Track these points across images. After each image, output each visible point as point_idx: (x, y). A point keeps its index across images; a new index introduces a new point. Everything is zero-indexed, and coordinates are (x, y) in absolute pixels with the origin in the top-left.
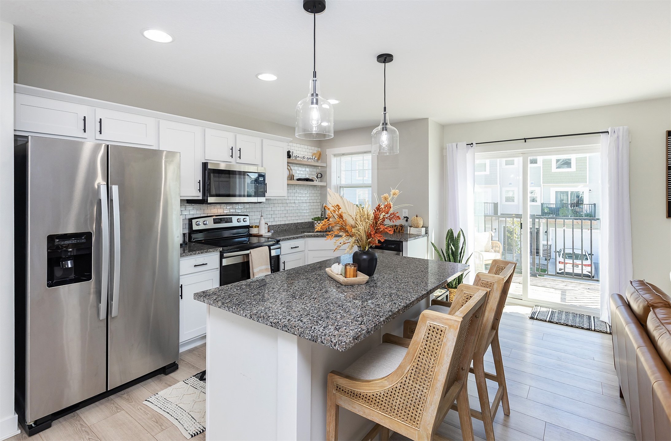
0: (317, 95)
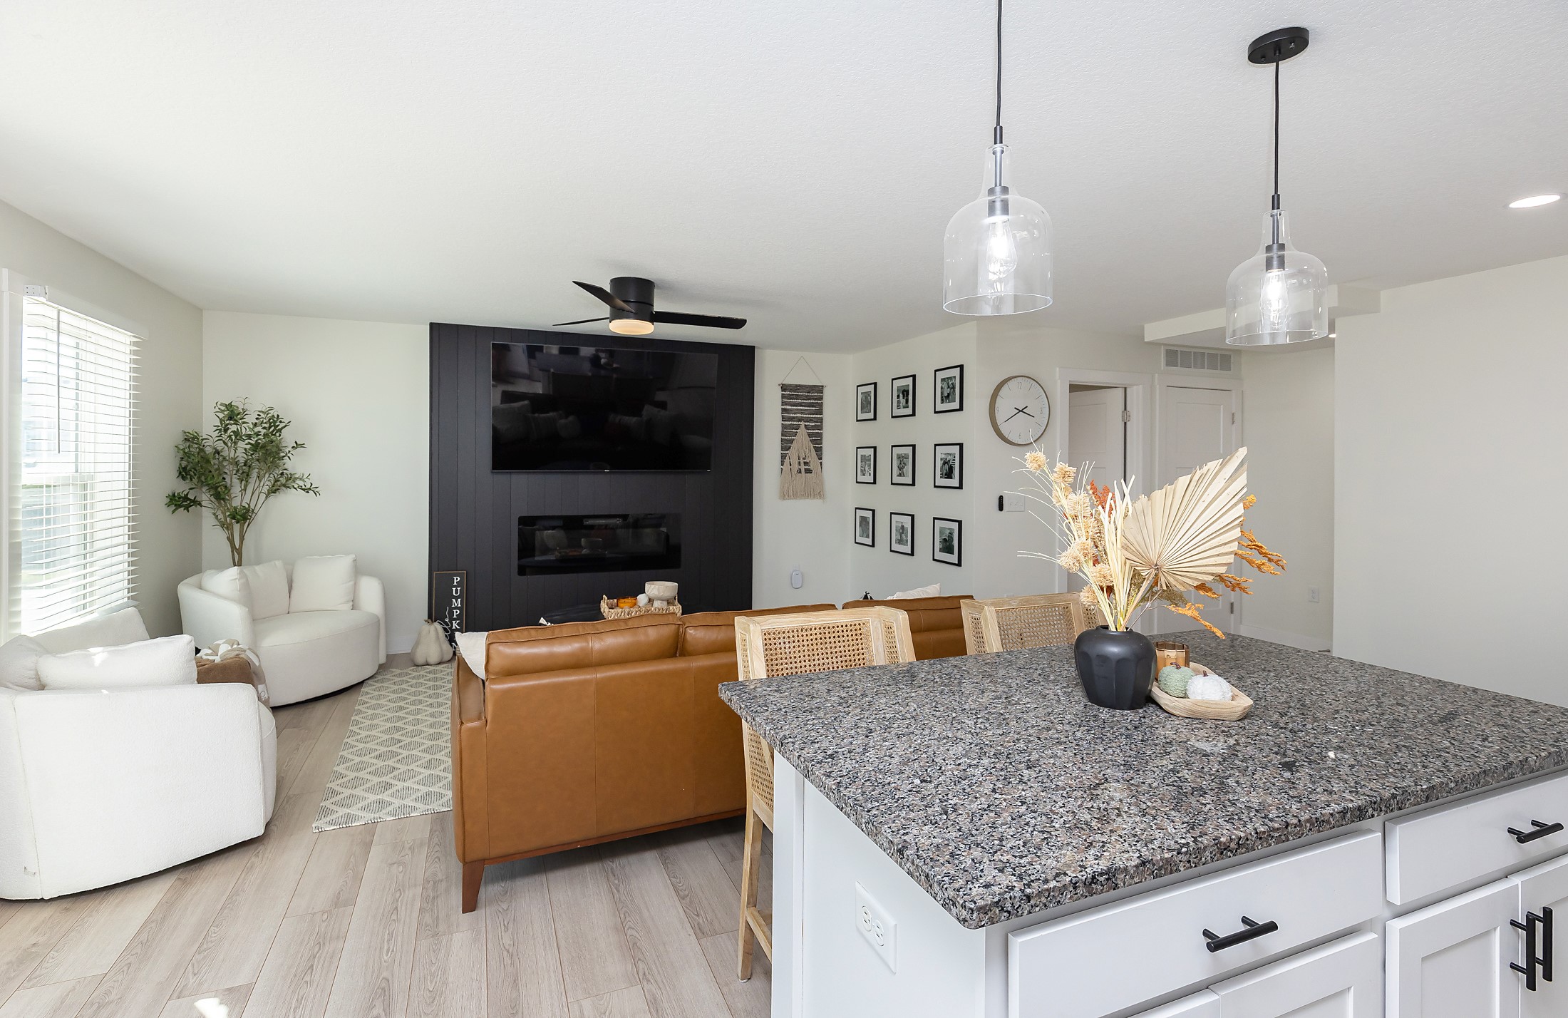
0: (1282, 247)
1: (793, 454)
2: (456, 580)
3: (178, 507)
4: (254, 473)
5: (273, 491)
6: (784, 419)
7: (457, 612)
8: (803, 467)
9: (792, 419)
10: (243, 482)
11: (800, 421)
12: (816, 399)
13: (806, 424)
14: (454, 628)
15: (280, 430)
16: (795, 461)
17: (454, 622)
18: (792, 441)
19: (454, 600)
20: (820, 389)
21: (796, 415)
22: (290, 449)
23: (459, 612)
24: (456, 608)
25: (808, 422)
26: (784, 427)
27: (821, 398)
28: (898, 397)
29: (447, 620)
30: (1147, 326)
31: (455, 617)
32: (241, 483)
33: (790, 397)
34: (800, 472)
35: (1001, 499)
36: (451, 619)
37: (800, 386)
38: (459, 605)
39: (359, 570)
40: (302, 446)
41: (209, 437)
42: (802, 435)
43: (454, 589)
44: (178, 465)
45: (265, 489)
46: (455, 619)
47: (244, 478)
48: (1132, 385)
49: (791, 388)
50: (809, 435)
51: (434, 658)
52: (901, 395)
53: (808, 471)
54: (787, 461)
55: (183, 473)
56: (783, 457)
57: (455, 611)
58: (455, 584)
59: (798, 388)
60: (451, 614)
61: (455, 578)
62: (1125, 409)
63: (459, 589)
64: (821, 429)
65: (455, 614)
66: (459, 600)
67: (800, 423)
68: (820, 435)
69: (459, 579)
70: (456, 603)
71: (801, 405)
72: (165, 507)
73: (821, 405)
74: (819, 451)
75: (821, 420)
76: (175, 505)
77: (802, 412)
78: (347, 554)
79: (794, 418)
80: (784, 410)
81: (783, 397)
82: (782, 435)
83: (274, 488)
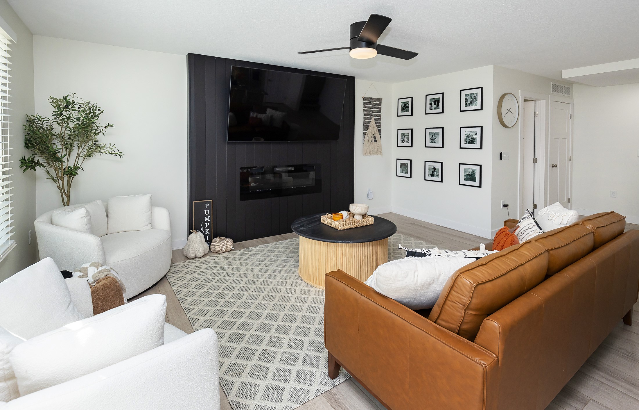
1: (369, 132)
2: (207, 205)
3: (28, 167)
4: (76, 143)
5: (89, 155)
6: (365, 115)
7: (207, 224)
8: (373, 139)
9: (368, 115)
10: (68, 150)
11: (371, 116)
12: (378, 105)
13: (375, 117)
14: (206, 233)
15: (98, 116)
16: (370, 136)
17: (206, 230)
18: (368, 126)
19: (206, 217)
20: (380, 100)
21: (370, 113)
22: (103, 128)
23: (209, 224)
24: (207, 222)
25: (375, 116)
26: (365, 119)
27: (381, 105)
28: (431, 104)
29: (202, 229)
30: (563, 71)
31: (206, 227)
32: (66, 150)
33: (367, 104)
34: (372, 142)
35: (501, 154)
36: (204, 228)
37: (371, 98)
38: (209, 220)
39: (153, 204)
40: (112, 126)
41: (48, 120)
42: (373, 122)
43: (205, 211)
44: (24, 139)
45: (83, 154)
46: (207, 228)
47: (68, 146)
48: (539, 100)
49: (368, 99)
50: (376, 123)
51: (200, 254)
52: (433, 103)
53: (375, 141)
54: (366, 136)
55: (28, 144)
56: (365, 134)
57: (206, 224)
58: (206, 208)
59: (371, 99)
60: (204, 225)
61: (206, 204)
62: (535, 111)
63: (208, 210)
64: (380, 120)
65: (206, 225)
66: (209, 217)
67: (372, 117)
68: (380, 123)
69: (208, 205)
70: (207, 219)
71: (372, 108)
72: (19, 168)
73: (380, 108)
74: (379, 130)
75: (380, 116)
76: (26, 166)
77: (373, 111)
78: (145, 194)
79: (369, 114)
80: (365, 110)
81: (364, 103)
82: (364, 123)
83: (89, 153)
